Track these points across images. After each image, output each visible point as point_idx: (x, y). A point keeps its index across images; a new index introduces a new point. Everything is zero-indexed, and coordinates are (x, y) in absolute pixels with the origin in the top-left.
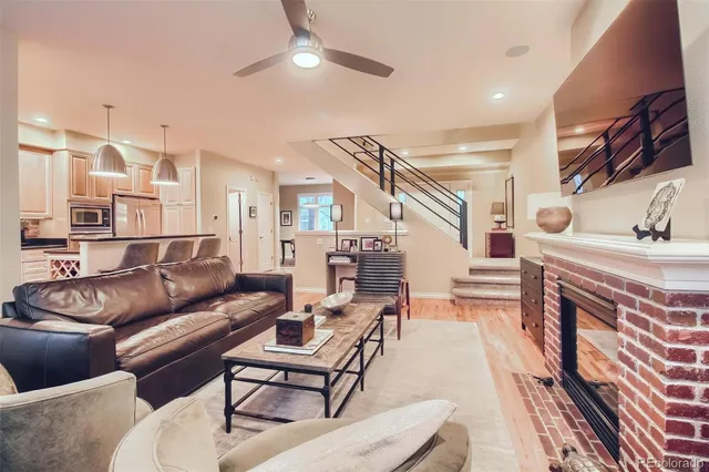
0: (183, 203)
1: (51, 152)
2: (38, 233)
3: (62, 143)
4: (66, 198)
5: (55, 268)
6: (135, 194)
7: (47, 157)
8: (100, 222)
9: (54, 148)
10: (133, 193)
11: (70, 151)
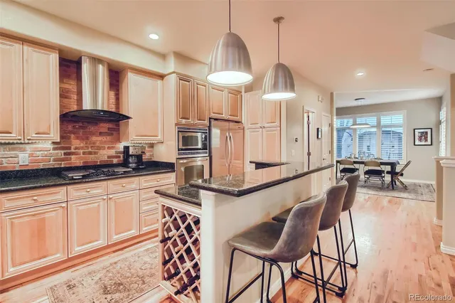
0: (266, 125)
1: (162, 77)
2: (152, 155)
3: (171, 66)
4: (174, 121)
5: (168, 218)
6: (226, 117)
7: (159, 82)
8: (200, 146)
9: (165, 72)
10: (224, 116)
11: (177, 74)
